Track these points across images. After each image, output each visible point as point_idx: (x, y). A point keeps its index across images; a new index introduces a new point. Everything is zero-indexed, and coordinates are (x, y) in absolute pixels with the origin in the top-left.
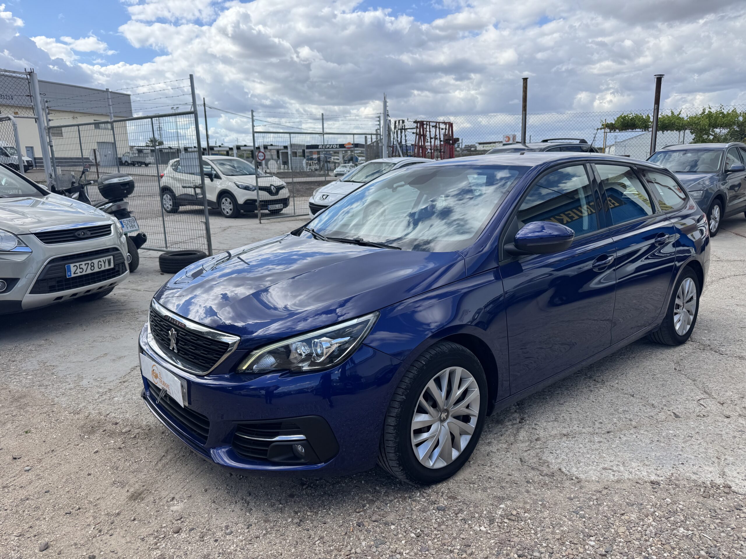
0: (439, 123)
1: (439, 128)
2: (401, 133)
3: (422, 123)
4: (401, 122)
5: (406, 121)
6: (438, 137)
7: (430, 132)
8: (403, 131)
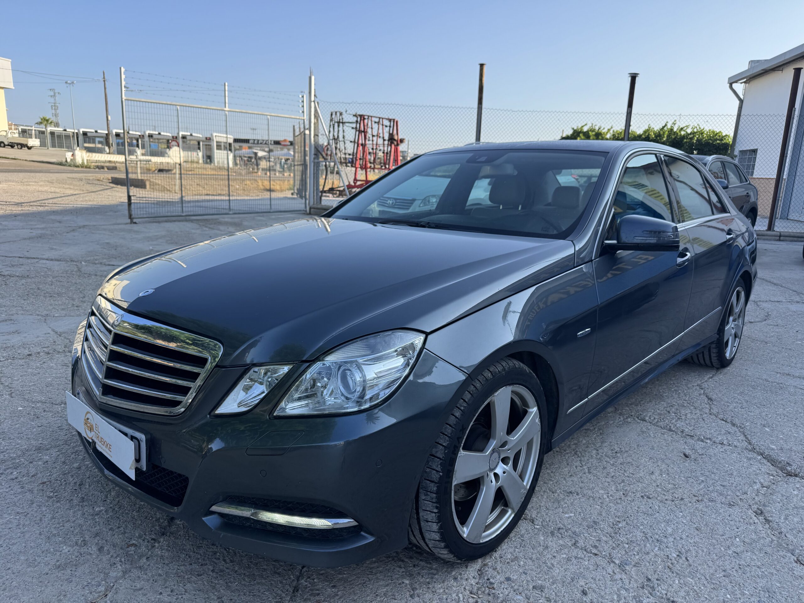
0: (383, 118)
1: (383, 125)
2: (339, 126)
3: (362, 117)
4: (338, 114)
5: (344, 113)
6: (381, 135)
7: (372, 128)
8: (341, 125)
